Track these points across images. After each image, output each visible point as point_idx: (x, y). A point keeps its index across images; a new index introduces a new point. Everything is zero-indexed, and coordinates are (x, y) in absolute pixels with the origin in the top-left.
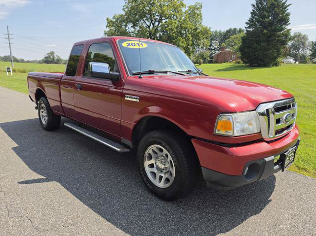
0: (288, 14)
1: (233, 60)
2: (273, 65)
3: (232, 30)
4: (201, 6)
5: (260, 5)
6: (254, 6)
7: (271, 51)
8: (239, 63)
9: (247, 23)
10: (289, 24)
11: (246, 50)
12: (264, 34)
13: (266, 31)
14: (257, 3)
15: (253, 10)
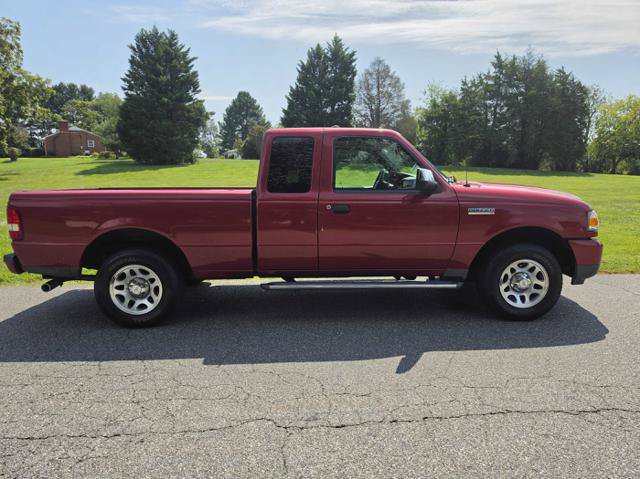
0: (195, 74)
1: (92, 151)
2: (186, 161)
3: (65, 88)
4: (17, 29)
5: (144, 50)
6: (132, 48)
7: (179, 137)
8: (107, 156)
9: (124, 80)
10: (200, 91)
11: (133, 132)
12: (163, 105)
13: (166, 100)
14: (138, 46)
15: (132, 57)
